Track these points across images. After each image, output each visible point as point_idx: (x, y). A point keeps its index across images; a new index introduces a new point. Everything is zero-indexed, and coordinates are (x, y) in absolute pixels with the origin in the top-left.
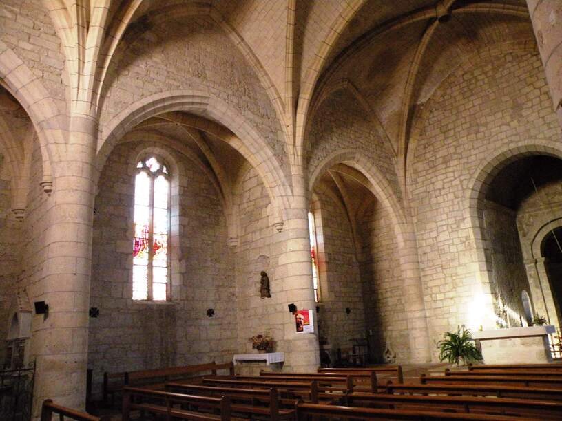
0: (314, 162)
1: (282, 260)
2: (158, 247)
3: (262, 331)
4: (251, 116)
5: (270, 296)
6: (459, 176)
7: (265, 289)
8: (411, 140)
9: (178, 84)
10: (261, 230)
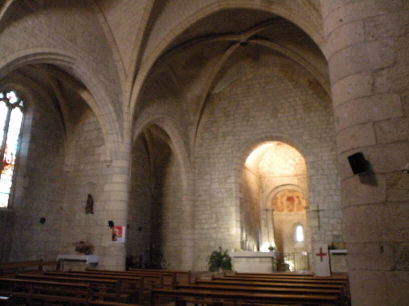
0: (139, 121)
1: (107, 187)
2: (7, 164)
3: (83, 238)
4: (103, 79)
5: (92, 213)
6: (232, 148)
7: (90, 207)
8: (203, 117)
9: (56, 44)
10: (93, 163)
